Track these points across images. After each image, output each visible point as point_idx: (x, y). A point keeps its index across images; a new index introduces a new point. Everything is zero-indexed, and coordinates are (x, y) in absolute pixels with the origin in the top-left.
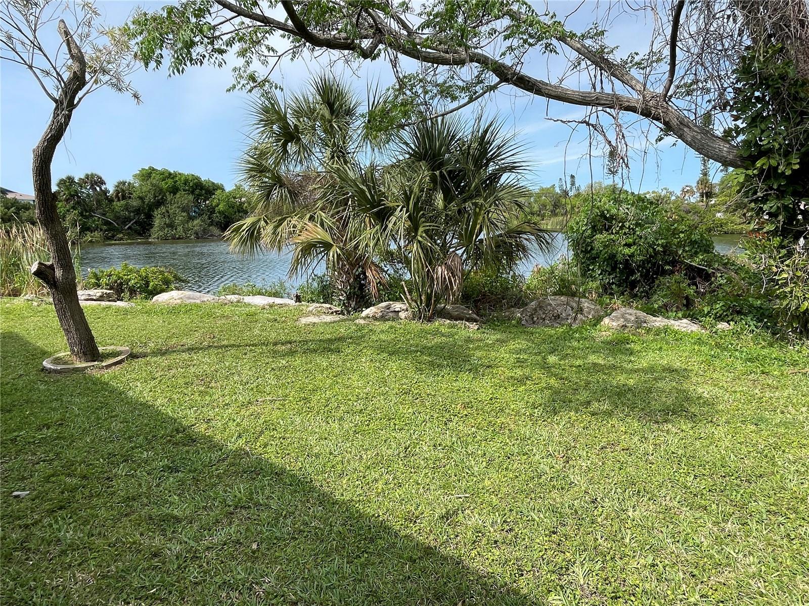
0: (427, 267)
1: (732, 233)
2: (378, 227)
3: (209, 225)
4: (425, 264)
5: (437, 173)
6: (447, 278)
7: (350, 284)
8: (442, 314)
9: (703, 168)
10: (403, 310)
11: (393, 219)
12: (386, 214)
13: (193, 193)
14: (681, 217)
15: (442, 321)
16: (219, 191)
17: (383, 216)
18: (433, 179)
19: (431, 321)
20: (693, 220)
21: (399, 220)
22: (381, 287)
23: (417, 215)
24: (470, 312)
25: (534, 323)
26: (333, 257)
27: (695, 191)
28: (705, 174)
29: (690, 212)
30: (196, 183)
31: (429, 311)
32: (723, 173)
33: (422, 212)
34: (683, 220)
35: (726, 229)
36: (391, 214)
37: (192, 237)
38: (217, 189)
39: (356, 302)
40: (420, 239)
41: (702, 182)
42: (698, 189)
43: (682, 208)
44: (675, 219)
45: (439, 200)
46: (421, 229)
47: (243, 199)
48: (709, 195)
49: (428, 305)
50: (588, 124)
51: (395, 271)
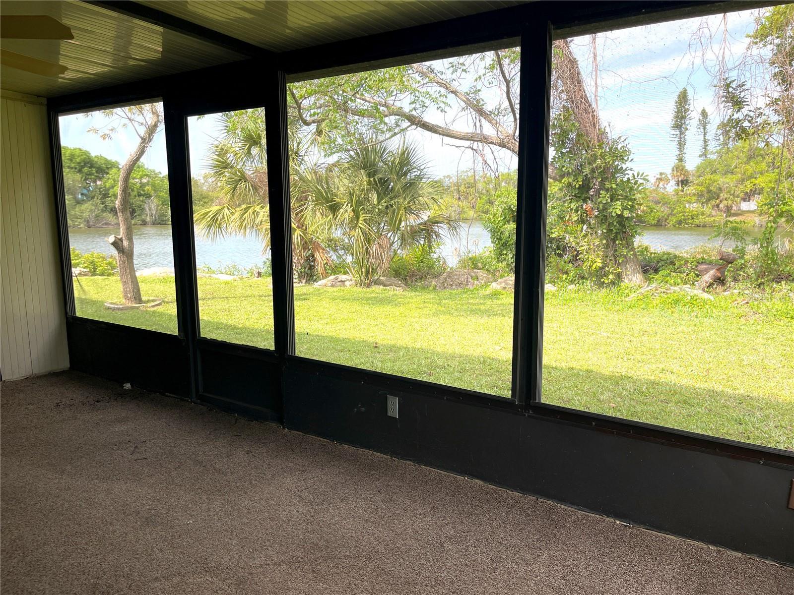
0: (366, 245)
1: (704, 226)
2: (331, 216)
3: (103, 211)
4: (365, 243)
5: (372, 179)
6: (379, 253)
7: (301, 265)
8: (377, 282)
9: (679, 153)
10: (348, 280)
11: (341, 211)
12: (336, 207)
13: (80, 171)
14: (650, 208)
15: (377, 286)
16: (114, 170)
17: (334, 208)
18: (369, 183)
19: (369, 287)
20: (663, 212)
21: (346, 213)
22: (328, 267)
23: (358, 209)
24: (400, 282)
25: (445, 288)
26: (297, 238)
27: (670, 178)
28: (681, 160)
29: (660, 203)
30: (85, 159)
31: (368, 279)
32: (702, 158)
33: (361, 207)
34: (651, 211)
35: (697, 222)
36: (340, 208)
37: (82, 226)
38: (111, 168)
39: (306, 279)
40: (361, 225)
41: (677, 168)
42: (673, 176)
43: (651, 199)
44: (643, 210)
45: (374, 197)
46: (361, 218)
47: (144, 181)
48: (684, 183)
49: (367, 275)
50: (472, 149)
51: (338, 257)
